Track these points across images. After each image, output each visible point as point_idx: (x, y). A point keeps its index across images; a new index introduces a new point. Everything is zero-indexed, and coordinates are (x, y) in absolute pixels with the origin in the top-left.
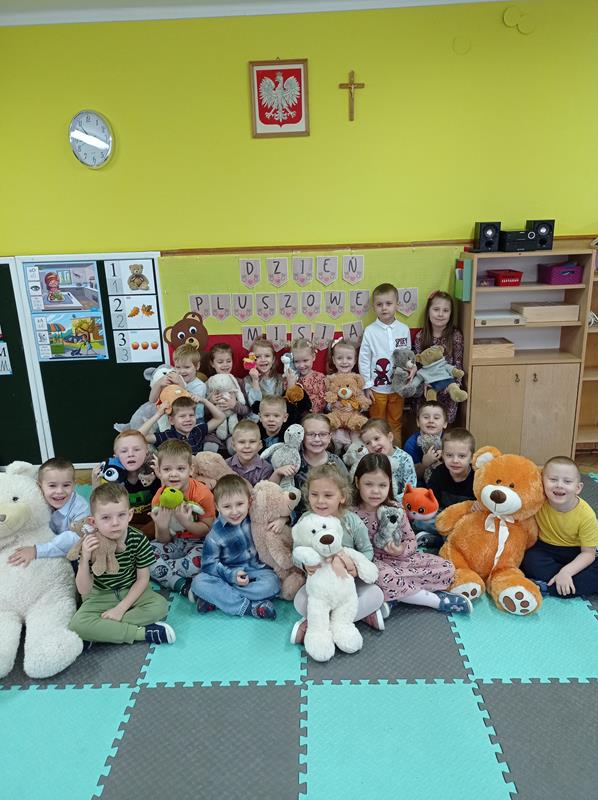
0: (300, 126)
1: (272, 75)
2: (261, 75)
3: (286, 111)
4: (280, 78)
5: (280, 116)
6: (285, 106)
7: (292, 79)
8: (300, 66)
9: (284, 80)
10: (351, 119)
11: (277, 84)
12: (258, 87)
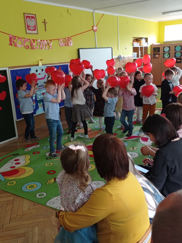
0: (36, 32)
1: (29, 17)
2: (27, 17)
3: (33, 28)
4: (31, 18)
5: (32, 29)
6: (33, 26)
7: (33, 19)
8: (34, 16)
9: (32, 19)
10: (46, 31)
11: (30, 20)
12: (26, 20)
